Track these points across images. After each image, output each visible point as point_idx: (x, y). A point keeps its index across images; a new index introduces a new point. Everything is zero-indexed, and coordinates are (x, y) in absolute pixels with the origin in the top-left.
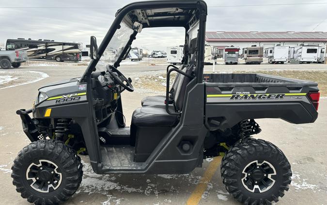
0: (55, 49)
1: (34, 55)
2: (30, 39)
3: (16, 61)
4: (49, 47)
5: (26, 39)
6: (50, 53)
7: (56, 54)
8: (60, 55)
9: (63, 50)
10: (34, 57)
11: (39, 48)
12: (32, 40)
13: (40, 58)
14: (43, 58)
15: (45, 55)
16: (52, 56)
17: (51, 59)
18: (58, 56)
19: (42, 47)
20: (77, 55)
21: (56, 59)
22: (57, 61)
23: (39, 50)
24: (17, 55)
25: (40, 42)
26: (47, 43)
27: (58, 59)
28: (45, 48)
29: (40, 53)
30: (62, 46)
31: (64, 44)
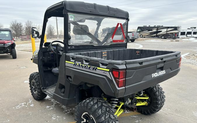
0: (162, 31)
1: (150, 35)
2: (149, 26)
3: (132, 39)
4: (159, 30)
5: (147, 26)
6: (158, 34)
7: (162, 34)
8: (165, 35)
9: (167, 31)
10: (150, 36)
11: (153, 31)
12: (151, 26)
13: (152, 37)
14: (154, 37)
15: (155, 35)
16: (160, 35)
17: (159, 37)
18: (163, 35)
19: (155, 30)
20: (175, 34)
21: (161, 37)
22: (162, 38)
23: (153, 32)
24: (133, 35)
25: (154, 27)
26: (158, 28)
27: (163, 37)
28: (156, 31)
29: (153, 34)
30: (166, 29)
31: (168, 28)
